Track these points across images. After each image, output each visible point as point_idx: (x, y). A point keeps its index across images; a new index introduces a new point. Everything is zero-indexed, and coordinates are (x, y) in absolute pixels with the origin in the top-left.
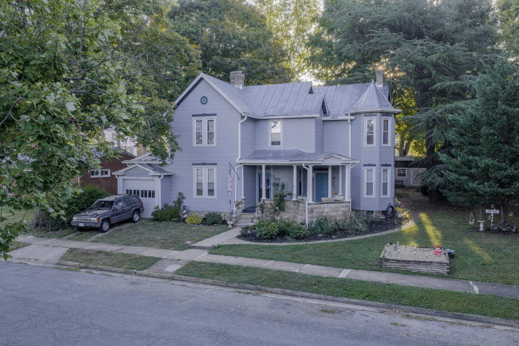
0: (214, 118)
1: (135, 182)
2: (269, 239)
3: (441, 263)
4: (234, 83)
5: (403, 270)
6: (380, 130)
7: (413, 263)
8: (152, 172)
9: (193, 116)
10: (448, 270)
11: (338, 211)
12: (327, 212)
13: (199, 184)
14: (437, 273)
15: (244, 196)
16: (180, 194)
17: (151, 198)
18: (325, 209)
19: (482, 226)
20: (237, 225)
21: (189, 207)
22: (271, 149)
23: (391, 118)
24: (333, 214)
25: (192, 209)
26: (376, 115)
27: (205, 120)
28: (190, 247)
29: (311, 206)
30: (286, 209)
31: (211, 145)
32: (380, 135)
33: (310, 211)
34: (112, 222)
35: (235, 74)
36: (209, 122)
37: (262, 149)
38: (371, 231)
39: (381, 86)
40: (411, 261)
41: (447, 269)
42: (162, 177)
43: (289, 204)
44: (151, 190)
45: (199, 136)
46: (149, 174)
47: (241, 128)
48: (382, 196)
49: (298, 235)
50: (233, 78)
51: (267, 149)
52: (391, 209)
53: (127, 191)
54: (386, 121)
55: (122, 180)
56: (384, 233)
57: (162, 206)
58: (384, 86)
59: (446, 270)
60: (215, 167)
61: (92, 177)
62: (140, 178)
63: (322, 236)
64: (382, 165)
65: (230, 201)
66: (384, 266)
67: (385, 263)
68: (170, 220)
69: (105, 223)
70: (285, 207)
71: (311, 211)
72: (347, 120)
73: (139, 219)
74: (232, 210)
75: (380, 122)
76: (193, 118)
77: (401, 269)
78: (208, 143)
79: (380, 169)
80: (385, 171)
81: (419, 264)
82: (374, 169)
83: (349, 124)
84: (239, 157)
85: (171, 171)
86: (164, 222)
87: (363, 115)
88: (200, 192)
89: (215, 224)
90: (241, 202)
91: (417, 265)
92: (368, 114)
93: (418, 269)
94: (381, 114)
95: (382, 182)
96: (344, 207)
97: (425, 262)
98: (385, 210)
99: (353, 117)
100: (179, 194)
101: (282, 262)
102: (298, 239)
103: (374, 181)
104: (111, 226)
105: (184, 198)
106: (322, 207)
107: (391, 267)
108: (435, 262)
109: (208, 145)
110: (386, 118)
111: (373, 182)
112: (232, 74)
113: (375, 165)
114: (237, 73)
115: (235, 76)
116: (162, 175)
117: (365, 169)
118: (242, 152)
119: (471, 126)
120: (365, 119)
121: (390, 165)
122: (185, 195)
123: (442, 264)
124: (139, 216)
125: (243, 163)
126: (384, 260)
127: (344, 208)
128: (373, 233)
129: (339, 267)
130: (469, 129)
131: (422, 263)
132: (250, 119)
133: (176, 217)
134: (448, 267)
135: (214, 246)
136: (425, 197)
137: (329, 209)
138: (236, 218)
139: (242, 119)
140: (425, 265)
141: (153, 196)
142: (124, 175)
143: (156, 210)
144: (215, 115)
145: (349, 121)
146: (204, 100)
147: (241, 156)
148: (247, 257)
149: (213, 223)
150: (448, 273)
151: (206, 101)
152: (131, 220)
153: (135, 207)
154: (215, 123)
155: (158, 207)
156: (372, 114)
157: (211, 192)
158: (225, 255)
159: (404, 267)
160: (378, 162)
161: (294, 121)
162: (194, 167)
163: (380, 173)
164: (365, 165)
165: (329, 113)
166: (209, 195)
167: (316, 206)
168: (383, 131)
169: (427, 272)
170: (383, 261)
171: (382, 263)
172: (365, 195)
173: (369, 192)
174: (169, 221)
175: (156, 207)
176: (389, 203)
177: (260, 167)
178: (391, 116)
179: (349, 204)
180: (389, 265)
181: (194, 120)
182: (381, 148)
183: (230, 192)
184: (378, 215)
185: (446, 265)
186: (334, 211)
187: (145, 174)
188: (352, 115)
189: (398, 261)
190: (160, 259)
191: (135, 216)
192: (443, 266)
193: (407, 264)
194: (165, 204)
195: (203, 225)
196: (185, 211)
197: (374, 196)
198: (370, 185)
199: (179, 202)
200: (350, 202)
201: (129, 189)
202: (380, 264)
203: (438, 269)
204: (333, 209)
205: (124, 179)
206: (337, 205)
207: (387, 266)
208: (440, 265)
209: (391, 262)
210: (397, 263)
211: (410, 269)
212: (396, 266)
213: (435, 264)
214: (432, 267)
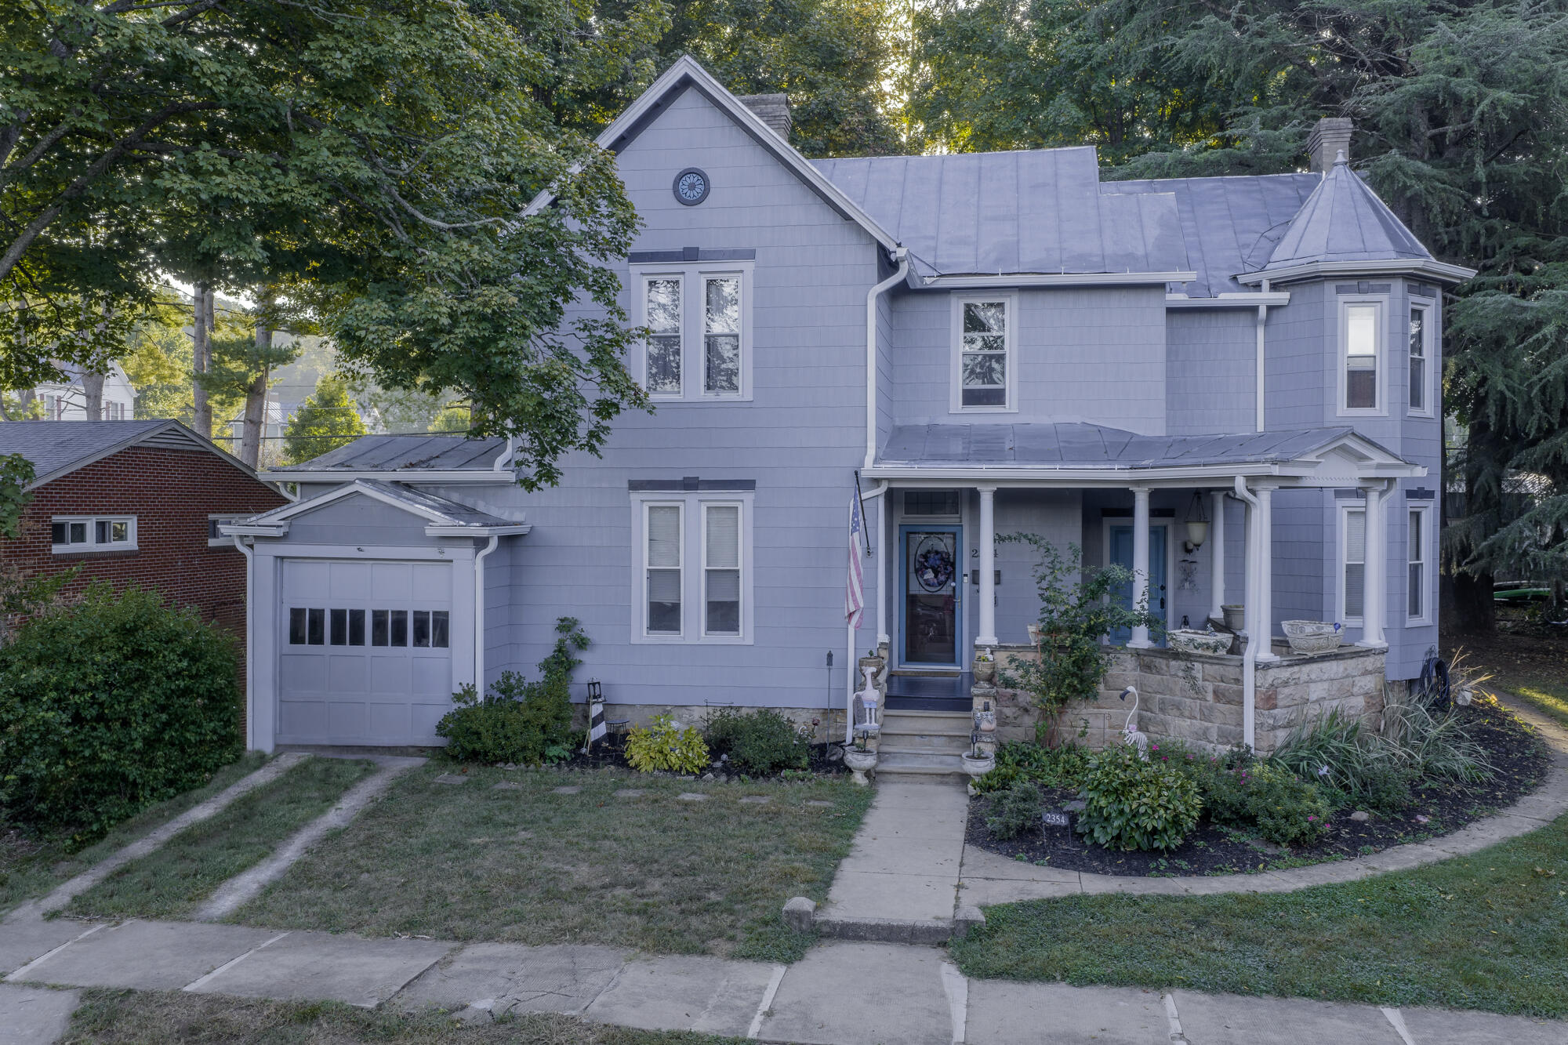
0: (740, 270)
1: (339, 569)
6: (1405, 352)
8: (444, 520)
9: (632, 258)
11: (1353, 694)
12: (1319, 701)
13: (665, 578)
16: (566, 625)
17: (431, 651)
18: (1312, 687)
20: (882, 768)
21: (611, 686)
22: (966, 421)
23: (1431, 301)
26: (1386, 289)
27: (693, 278)
29: (1266, 674)
31: (727, 396)
32: (1404, 369)
33: (1265, 700)
36: (714, 286)
37: (923, 421)
42: (493, 544)
43: (1117, 664)
44: (430, 607)
46: (430, 532)
47: (876, 316)
51: (943, 420)
53: (297, 614)
54: (1416, 316)
55: (271, 560)
57: (489, 686)
60: (748, 496)
61: (57, 549)
62: (370, 551)
64: (1409, 494)
65: (830, 656)
68: (543, 756)
70: (1100, 678)
71: (1268, 700)
72: (1256, 309)
74: (859, 698)
75: (1405, 316)
76: (635, 269)
78: (709, 387)
79: (1404, 508)
83: (1258, 324)
84: (869, 452)
85: (518, 518)
87: (1330, 287)
88: (664, 616)
89: (785, 773)
90: (882, 658)
92: (1355, 283)
96: (1369, 673)
98: (1417, 676)
99: (1282, 297)
100: (560, 627)
105: (582, 643)
106: (1303, 677)
109: (711, 396)
110: (1418, 301)
116: (494, 534)
117: (1342, 509)
120: (1340, 305)
121: (1430, 494)
122: (588, 631)
125: (890, 480)
127: (1368, 678)
137: (1326, 685)
138: (877, 736)
139: (885, 278)
141: (443, 640)
142: (284, 538)
143: (456, 706)
144: (745, 255)
145: (1262, 312)
146: (692, 187)
147: (878, 440)
149: (776, 767)
151: (699, 189)
154: (745, 289)
155: (469, 692)
156: (1373, 282)
157: (723, 615)
162: (636, 497)
164: (1341, 494)
166: (712, 627)
167: (1285, 674)
168: (1409, 354)
172: (1339, 616)
173: (1355, 607)
174: (537, 759)
175: (458, 690)
176: (1426, 649)
177: (974, 496)
178: (1432, 293)
179: (1385, 658)
181: (640, 277)
182: (1407, 421)
183: (856, 616)
186: (1340, 693)
187: (405, 530)
194: (508, 676)
196: (596, 709)
198: (1353, 575)
199: (562, 663)
200: (1389, 653)
201: (308, 604)
204: (1336, 685)
205: (282, 558)
206: (1351, 664)
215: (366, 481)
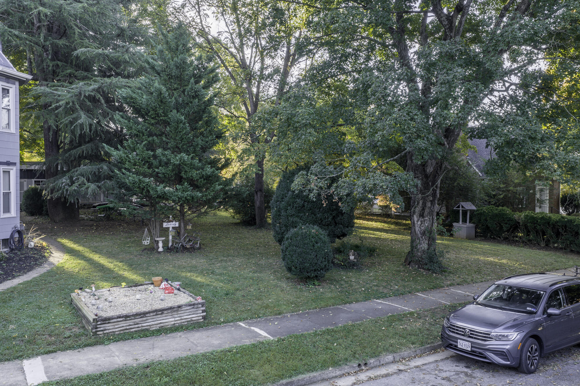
3: (193, 305)
5: (136, 331)
7: (152, 314)
10: (205, 314)
14: (190, 321)
19: (161, 245)
23: (14, 86)
40: (149, 312)
41: (203, 311)
48: (2, 215)
54: (5, 92)
59: (202, 314)
66: (101, 333)
67: (102, 327)
77: (132, 330)
80: (7, 173)
81: (162, 314)
91: (159, 316)
93: (161, 323)
95: (2, 191)
97: (171, 308)
98: (8, 237)
107: (114, 330)
110: (5, 85)
121: (14, 164)
123: (196, 306)
126: (102, 320)
128: (14, 277)
129: (9, 360)
130: (152, 112)
131: (166, 312)
134: (204, 308)
136: (34, 217)
140: (170, 314)
150: (204, 318)
159: (136, 326)
168: (1, 106)
169: (174, 324)
170: (99, 323)
171: (97, 328)
178: (13, 83)
180: (111, 327)
185: (200, 306)
189: (126, 317)
192: (197, 308)
193: (141, 319)
202: (94, 330)
203: (190, 315)
207: (107, 331)
208: (193, 308)
209: (115, 322)
210: (124, 322)
211: (147, 326)
212: (123, 327)
213: (186, 308)
214: (181, 315)
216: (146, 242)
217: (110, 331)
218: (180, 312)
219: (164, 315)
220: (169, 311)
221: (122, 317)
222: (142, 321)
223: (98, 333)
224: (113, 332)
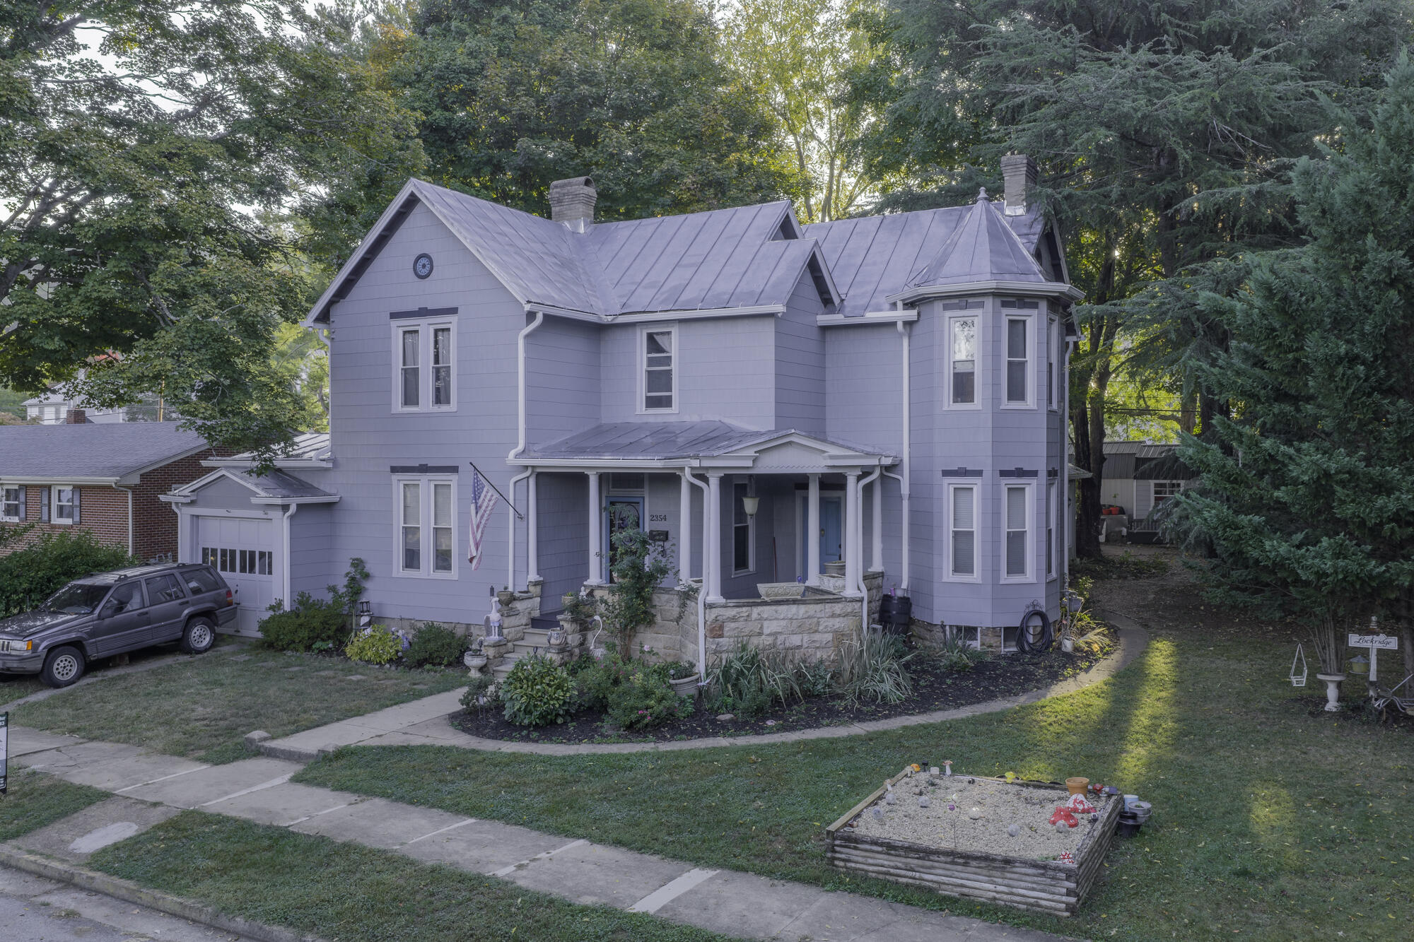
0: (452, 321)
1: (223, 523)
2: (537, 727)
3: (1045, 867)
4: (561, 216)
5: (907, 885)
6: (996, 356)
7: (942, 858)
8: (263, 494)
9: (394, 316)
10: (1073, 900)
11: (816, 631)
12: (775, 634)
13: (411, 533)
14: (1032, 905)
15: (539, 572)
16: (358, 564)
17: (266, 577)
18: (766, 624)
19: (1332, 693)
20: (499, 668)
21: (380, 605)
22: (645, 420)
23: (1035, 312)
24: (795, 640)
25: (390, 612)
26: (981, 305)
27: (426, 327)
28: (258, 752)
29: (715, 613)
30: (658, 619)
31: (444, 408)
32: (996, 370)
33: (712, 630)
34: (94, 655)
35: (563, 186)
36: (440, 333)
37: (619, 420)
38: (922, 703)
39: (1020, 211)
40: (937, 852)
41: (1069, 893)
42: (293, 509)
43: (667, 602)
44: (265, 549)
45: (411, 377)
46: (254, 500)
47: (526, 351)
48: (1005, 578)
49: (633, 717)
50: (559, 201)
51: (631, 420)
52: (1037, 622)
53: (204, 550)
54: (1017, 327)
55: (189, 518)
56: (965, 712)
57: (292, 601)
58: (1029, 209)
59: (1064, 899)
60: (455, 477)
62: (234, 513)
63: (731, 721)
64: (1004, 473)
65: (492, 589)
66: (842, 864)
67: (844, 853)
68: (308, 648)
69: (63, 658)
70: (653, 611)
71: (716, 630)
72: (894, 324)
73: (213, 645)
74: (488, 618)
75: (996, 327)
76: (395, 323)
77: (901, 880)
78: (436, 402)
79: (995, 486)
80: (1016, 491)
81: (965, 864)
82: (977, 484)
83: (901, 335)
84: (521, 447)
85: (333, 491)
86: (289, 653)
87: (938, 306)
88: (412, 558)
89: (428, 666)
90: (527, 592)
91: (960, 868)
92: (956, 301)
93: (962, 886)
94: (998, 301)
95: (1005, 530)
96: (839, 615)
97: (986, 858)
98: (1018, 624)
99: (912, 314)
100: (352, 564)
101: (499, 825)
102: (634, 729)
103: (976, 528)
104: (90, 667)
105: (367, 576)
106: (754, 616)
107: (865, 867)
108: (1026, 863)
109: (437, 408)
110: (1016, 313)
111: (974, 529)
112: (556, 187)
113: (978, 473)
114: (570, 184)
115: (564, 195)
116: (294, 503)
117: (948, 487)
118: (527, 430)
119: (1274, 330)
120: (947, 319)
121: (1034, 474)
122: (369, 568)
123: (1050, 873)
124: (213, 631)
125: (533, 467)
126: (842, 838)
127: (838, 620)
128: (926, 711)
129: (681, 858)
131: (974, 863)
132: (554, 323)
133: (329, 637)
134: (1073, 885)
135: (323, 751)
137: (783, 623)
138: (497, 645)
139: (528, 323)
140: (985, 872)
141: (271, 570)
142: (193, 503)
143: (272, 613)
144: (453, 311)
145: (900, 326)
146: (424, 266)
147: (527, 443)
148: (401, 799)
150: (1070, 908)
151: (428, 267)
152: (179, 646)
153: (193, 605)
154: (453, 334)
155: (280, 604)
156: (970, 300)
157: (443, 559)
158: (335, 789)
159: (910, 874)
160: (990, 461)
161: (710, 328)
162: (395, 477)
163: (996, 500)
164: (946, 473)
165: (842, 300)
166: (437, 567)
167: (732, 612)
168: (1005, 358)
169: (995, 899)
170: (837, 842)
171: (834, 851)
172: (947, 573)
173: (962, 565)
174: (301, 648)
175: (274, 603)
176: (1029, 602)
177: (585, 478)
178: (1035, 306)
179: (857, 605)
180: (860, 859)
181: (397, 329)
182: (998, 414)
183: (475, 562)
184: (993, 641)
185: (1064, 876)
186: (800, 630)
187: (243, 498)
188: (909, 305)
189: (890, 848)
190: (106, 796)
191: (196, 632)
192: (1053, 878)
193: (920, 862)
194: (302, 595)
195: (393, 668)
196: (365, 620)
197: (976, 577)
198: (963, 539)
199: (353, 589)
200: (861, 600)
201: (210, 546)
202: (829, 855)
203: (1033, 889)
204: (795, 624)
205: (197, 516)
206: (812, 609)
207: (853, 865)
208: (1043, 875)
209: (866, 851)
210: (886, 857)
211: (932, 881)
212: (882, 866)
213: (1023, 870)
214: (1011, 882)
215: (227, 468)
216: (1299, 681)
217: (858, 866)
218: (1009, 875)
219: (969, 869)
220: (983, 864)
221: (881, 845)
222: (922, 867)
223: (837, 862)
224: (863, 870)
